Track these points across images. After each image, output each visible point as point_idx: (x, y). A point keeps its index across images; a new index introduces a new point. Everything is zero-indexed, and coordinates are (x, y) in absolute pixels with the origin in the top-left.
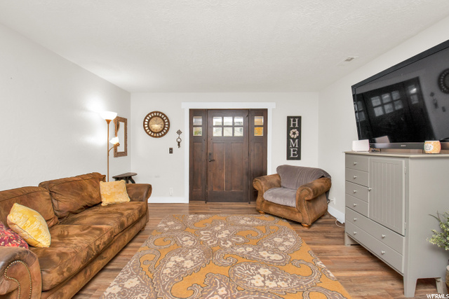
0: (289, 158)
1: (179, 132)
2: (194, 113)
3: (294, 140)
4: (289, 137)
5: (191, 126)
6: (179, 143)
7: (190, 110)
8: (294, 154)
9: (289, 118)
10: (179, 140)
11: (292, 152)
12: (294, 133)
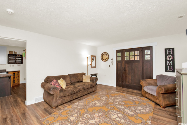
0: (166, 71)
1: (112, 59)
2: (117, 51)
3: (170, 61)
4: (166, 60)
5: (117, 57)
6: (112, 63)
7: (116, 51)
8: (170, 69)
9: (166, 50)
10: (112, 62)
11: (168, 68)
12: (169, 58)
